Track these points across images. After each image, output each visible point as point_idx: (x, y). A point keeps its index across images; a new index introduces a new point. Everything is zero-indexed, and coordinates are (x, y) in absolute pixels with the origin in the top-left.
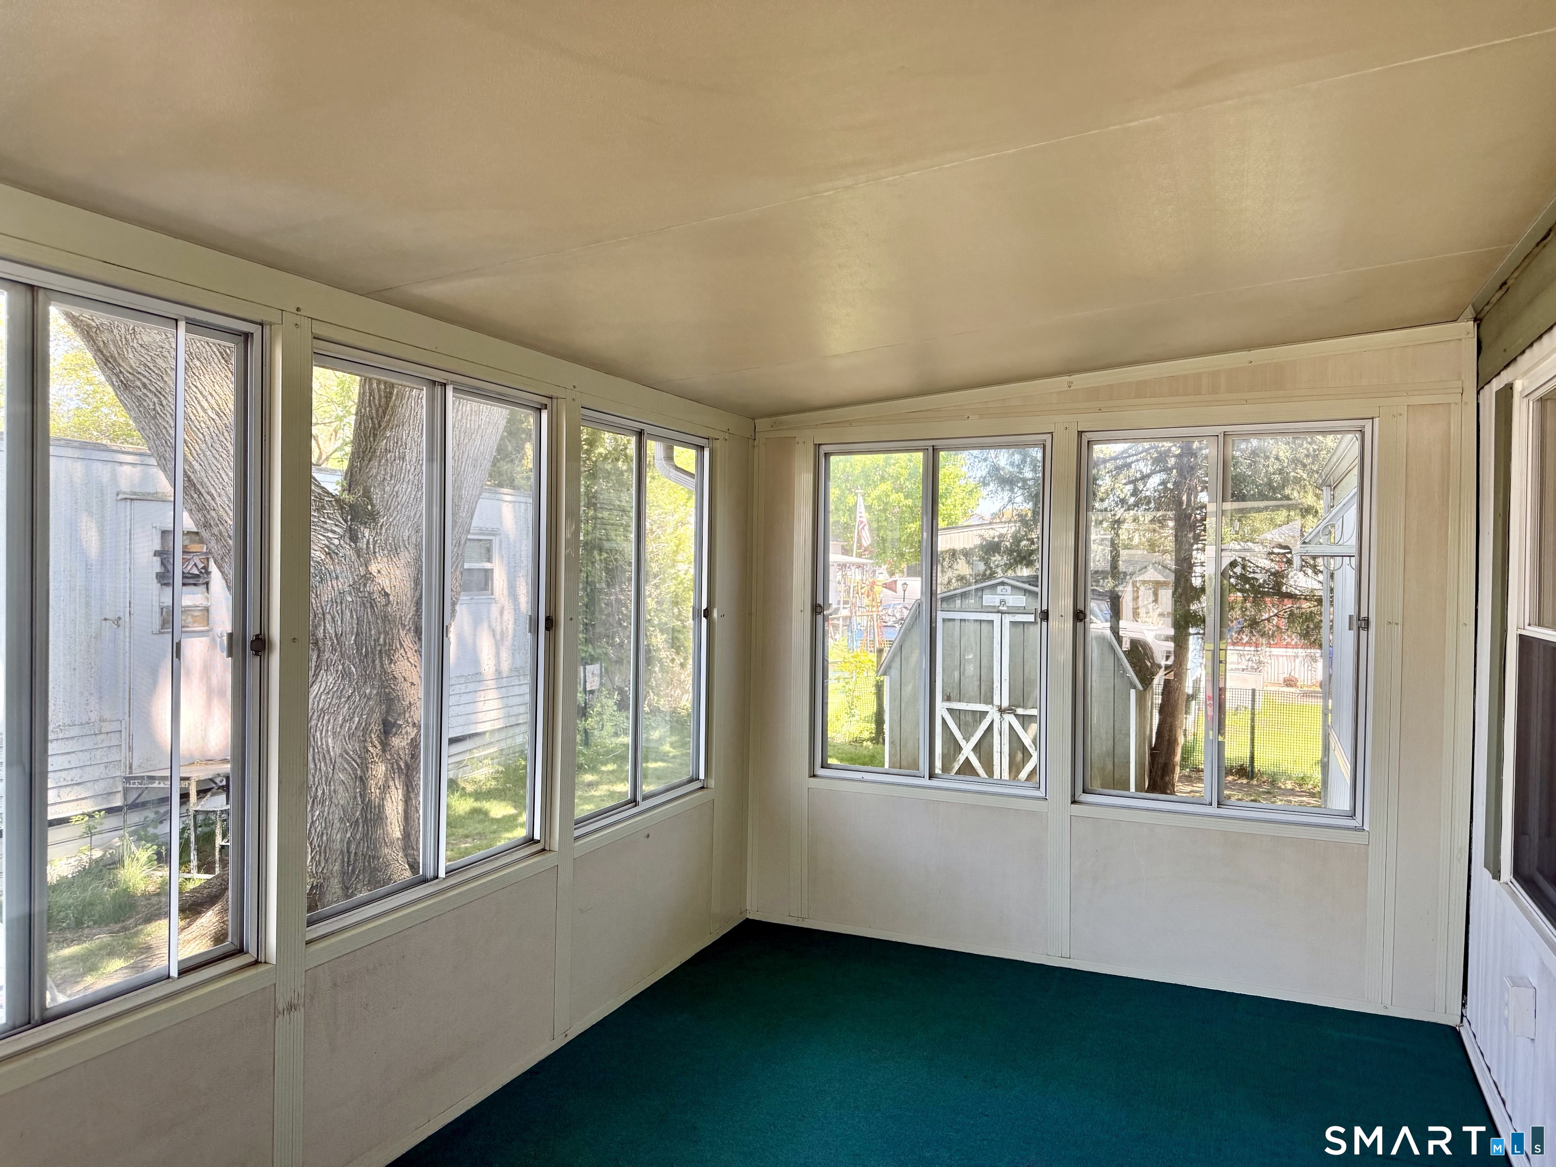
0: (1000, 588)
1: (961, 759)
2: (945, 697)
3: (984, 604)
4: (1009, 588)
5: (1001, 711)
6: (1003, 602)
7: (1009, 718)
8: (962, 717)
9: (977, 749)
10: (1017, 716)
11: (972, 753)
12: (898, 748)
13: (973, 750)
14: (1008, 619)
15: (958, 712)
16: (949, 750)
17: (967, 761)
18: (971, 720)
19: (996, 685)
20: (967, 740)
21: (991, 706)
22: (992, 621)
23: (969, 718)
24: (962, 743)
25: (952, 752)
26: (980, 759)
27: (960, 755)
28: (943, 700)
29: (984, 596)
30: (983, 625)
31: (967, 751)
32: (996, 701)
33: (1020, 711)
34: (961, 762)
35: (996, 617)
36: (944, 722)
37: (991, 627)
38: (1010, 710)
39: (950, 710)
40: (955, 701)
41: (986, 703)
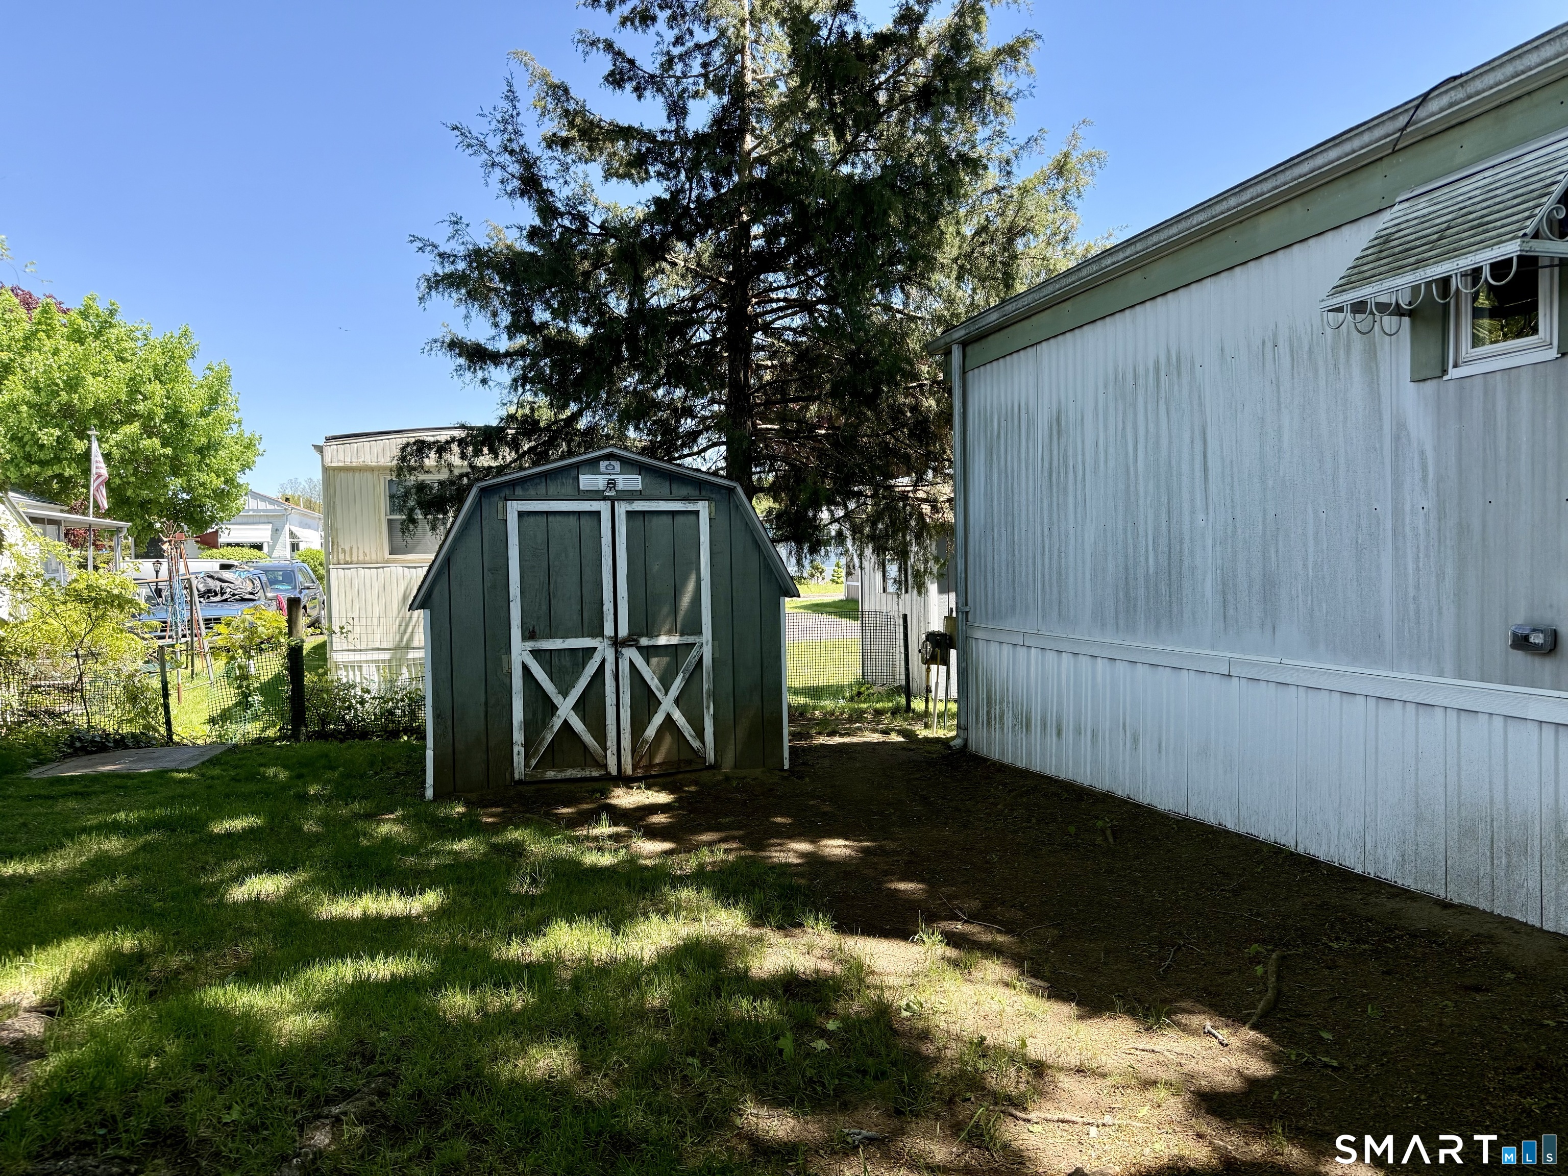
0: (603, 464)
1: (557, 723)
2: (527, 634)
3: (581, 487)
4: (617, 465)
5: (617, 643)
6: (612, 484)
7: (631, 653)
8: (555, 661)
9: (578, 707)
10: (640, 649)
11: (572, 713)
12: (449, 723)
13: (573, 708)
14: (622, 509)
15: (548, 654)
16: (534, 714)
17: (566, 724)
18: (568, 664)
19: (608, 607)
20: (565, 694)
21: (600, 639)
22: (599, 512)
23: (567, 661)
24: (557, 699)
25: (540, 717)
26: (584, 720)
27: (555, 719)
28: (524, 639)
29: (581, 477)
30: (583, 521)
31: (565, 709)
32: (609, 630)
33: (644, 641)
34: (556, 729)
35: (603, 507)
36: (525, 668)
37: (596, 523)
38: (631, 641)
39: (535, 653)
40: (543, 638)
41: (593, 636)
